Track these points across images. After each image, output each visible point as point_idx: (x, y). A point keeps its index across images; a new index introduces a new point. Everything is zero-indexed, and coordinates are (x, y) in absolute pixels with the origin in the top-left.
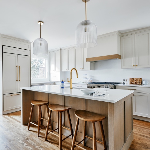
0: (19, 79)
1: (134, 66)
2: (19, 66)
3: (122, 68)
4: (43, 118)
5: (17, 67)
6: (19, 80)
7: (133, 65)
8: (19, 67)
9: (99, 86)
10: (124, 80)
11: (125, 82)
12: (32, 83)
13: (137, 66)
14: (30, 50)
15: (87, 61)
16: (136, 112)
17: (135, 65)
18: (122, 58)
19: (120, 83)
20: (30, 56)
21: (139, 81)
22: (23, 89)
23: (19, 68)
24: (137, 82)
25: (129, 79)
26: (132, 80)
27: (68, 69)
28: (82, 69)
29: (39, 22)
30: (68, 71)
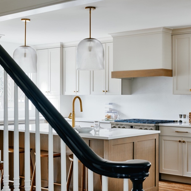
3: (174, 94)
7: (189, 89)
9: (132, 127)
10: (181, 116)
11: (182, 119)
15: (113, 77)
16: (188, 171)
18: (175, 75)
19: (174, 122)
25: (189, 114)
27: (78, 91)
28: (105, 91)
29: (22, 19)
30: (78, 94)
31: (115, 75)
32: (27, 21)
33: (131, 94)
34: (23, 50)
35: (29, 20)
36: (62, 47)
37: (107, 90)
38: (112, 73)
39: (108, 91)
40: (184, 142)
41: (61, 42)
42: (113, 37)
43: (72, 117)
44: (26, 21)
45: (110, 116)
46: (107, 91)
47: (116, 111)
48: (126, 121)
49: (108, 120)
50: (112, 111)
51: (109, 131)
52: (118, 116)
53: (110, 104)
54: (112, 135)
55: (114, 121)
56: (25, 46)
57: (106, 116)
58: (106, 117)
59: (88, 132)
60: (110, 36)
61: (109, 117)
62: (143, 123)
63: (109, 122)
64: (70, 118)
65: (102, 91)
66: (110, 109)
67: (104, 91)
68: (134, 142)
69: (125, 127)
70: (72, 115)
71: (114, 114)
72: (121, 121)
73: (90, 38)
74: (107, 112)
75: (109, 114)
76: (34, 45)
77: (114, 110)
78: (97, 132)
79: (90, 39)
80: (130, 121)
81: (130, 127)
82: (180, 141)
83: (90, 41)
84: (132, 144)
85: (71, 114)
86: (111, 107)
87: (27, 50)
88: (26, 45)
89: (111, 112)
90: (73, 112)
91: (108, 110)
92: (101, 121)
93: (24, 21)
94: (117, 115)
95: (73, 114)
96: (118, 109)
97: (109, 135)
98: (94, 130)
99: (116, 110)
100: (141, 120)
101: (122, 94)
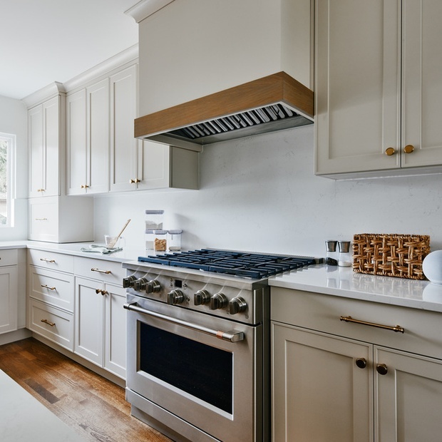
1: (392, 152)
7: (384, 149)
10: (333, 245)
11: (338, 255)
13: (410, 150)
17: (397, 147)
21: (411, 256)
24: (400, 260)
26: (367, 249)
27: (88, 184)
28: (136, 181)
30: (90, 192)
36: (64, 93)
37: (140, 178)
38: (137, 122)
39: (143, 179)
40: (382, 370)
42: (140, 22)
46: (139, 181)
65: (130, 182)
67: (133, 182)
69: (161, 282)
81: (173, 283)
82: (361, 363)
101: (171, 185)
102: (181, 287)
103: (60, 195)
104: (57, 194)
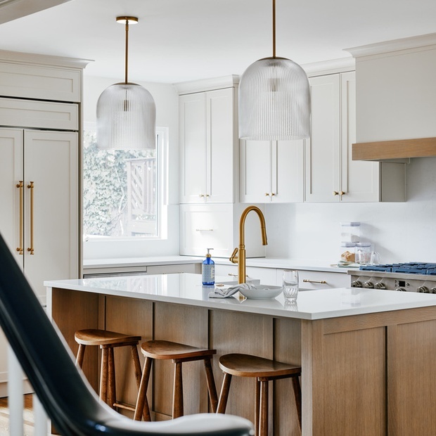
0: (27, 246)
2: (27, 183)
4: (120, 403)
5: (18, 186)
6: (29, 250)
8: (29, 187)
9: (402, 284)
12: (85, 263)
14: (79, 104)
15: (356, 157)
20: (79, 131)
22: (53, 288)
23: (27, 191)
27: (274, 192)
28: (340, 193)
29: (119, 18)
30: (275, 200)
31: (361, 151)
32: (131, 22)
33: (405, 201)
34: (121, 94)
35: (136, 19)
36: (237, 85)
37: (345, 190)
39: (348, 192)
41: (233, 75)
42: (357, 57)
43: (238, 260)
44: (127, 22)
45: (353, 255)
46: (344, 193)
47: (369, 244)
48: (389, 269)
49: (345, 265)
50: (360, 244)
51: (353, 293)
52: (372, 256)
53: (353, 225)
54: (358, 304)
55: (358, 269)
56: (126, 83)
57: (343, 256)
58: (344, 259)
59: (270, 298)
60: (348, 54)
61: (351, 258)
62: (432, 274)
63: (346, 270)
64: (233, 262)
65: (334, 194)
66: (353, 237)
67: (337, 194)
68: (386, 327)
69: (386, 283)
70: (238, 255)
71: (361, 251)
72: (377, 268)
73: (274, 58)
74: (344, 245)
75: (352, 251)
76: (173, 84)
77: (363, 240)
78: (291, 300)
79: (274, 60)
80: (400, 268)
81: (397, 284)
83: (274, 65)
84: (382, 331)
85: (236, 251)
86: (357, 232)
87: (132, 95)
88: (128, 82)
89: (357, 246)
90: (241, 245)
91: (349, 240)
92: (329, 267)
93: (124, 22)
94: (370, 254)
95: (241, 250)
96: (374, 238)
97: (352, 304)
98: (284, 294)
99: (370, 241)
100: (431, 265)
101: (381, 200)
102: (404, 286)
103: (234, 203)
104: (232, 202)
